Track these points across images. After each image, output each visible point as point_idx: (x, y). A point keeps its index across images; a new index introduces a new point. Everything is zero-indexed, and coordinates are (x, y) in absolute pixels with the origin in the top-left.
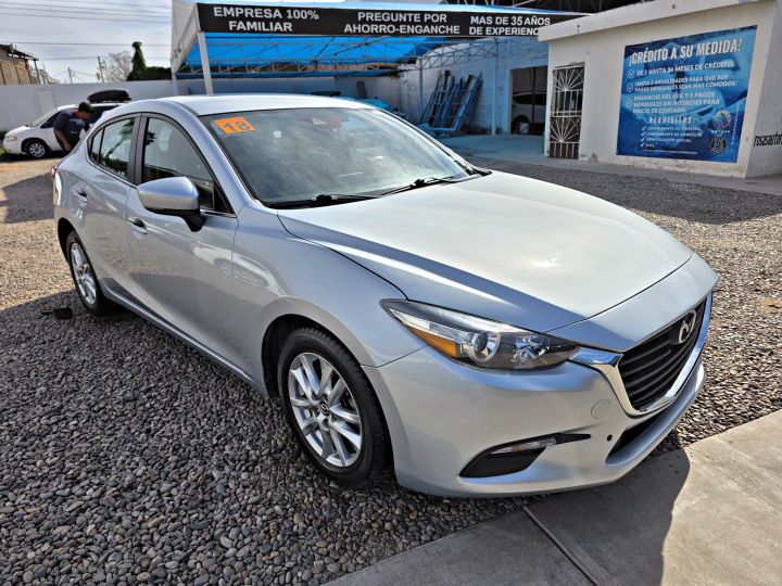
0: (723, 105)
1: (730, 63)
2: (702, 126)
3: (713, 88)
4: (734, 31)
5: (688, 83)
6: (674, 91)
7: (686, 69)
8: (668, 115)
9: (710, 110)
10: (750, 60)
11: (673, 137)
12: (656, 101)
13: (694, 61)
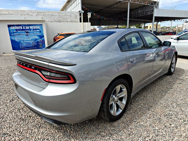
0: (40, 38)
1: (39, 31)
2: (36, 43)
3: (36, 35)
4: (38, 25)
5: (30, 34)
6: (26, 36)
7: (28, 31)
8: (26, 41)
9: (37, 39)
10: (43, 31)
11: (30, 45)
12: (22, 38)
13: (30, 29)
